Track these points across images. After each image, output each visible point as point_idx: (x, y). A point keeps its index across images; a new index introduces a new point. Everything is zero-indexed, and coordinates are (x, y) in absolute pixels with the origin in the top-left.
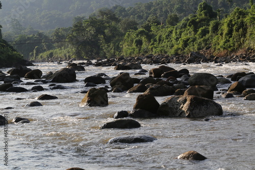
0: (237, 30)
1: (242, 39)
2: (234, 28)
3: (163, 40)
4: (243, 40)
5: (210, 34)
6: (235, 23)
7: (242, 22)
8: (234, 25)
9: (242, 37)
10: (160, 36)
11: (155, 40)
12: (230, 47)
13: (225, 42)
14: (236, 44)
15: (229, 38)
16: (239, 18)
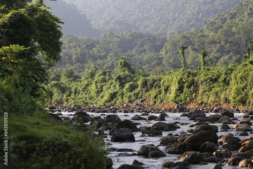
0: (189, 87)
1: (194, 94)
2: (185, 85)
3: (79, 93)
4: (195, 96)
5: (139, 89)
6: (186, 81)
7: (193, 80)
8: (185, 82)
9: (193, 93)
10: (76, 89)
11: (71, 93)
12: (181, 101)
13: (175, 97)
14: (188, 99)
15: (180, 93)
16: (189, 77)
